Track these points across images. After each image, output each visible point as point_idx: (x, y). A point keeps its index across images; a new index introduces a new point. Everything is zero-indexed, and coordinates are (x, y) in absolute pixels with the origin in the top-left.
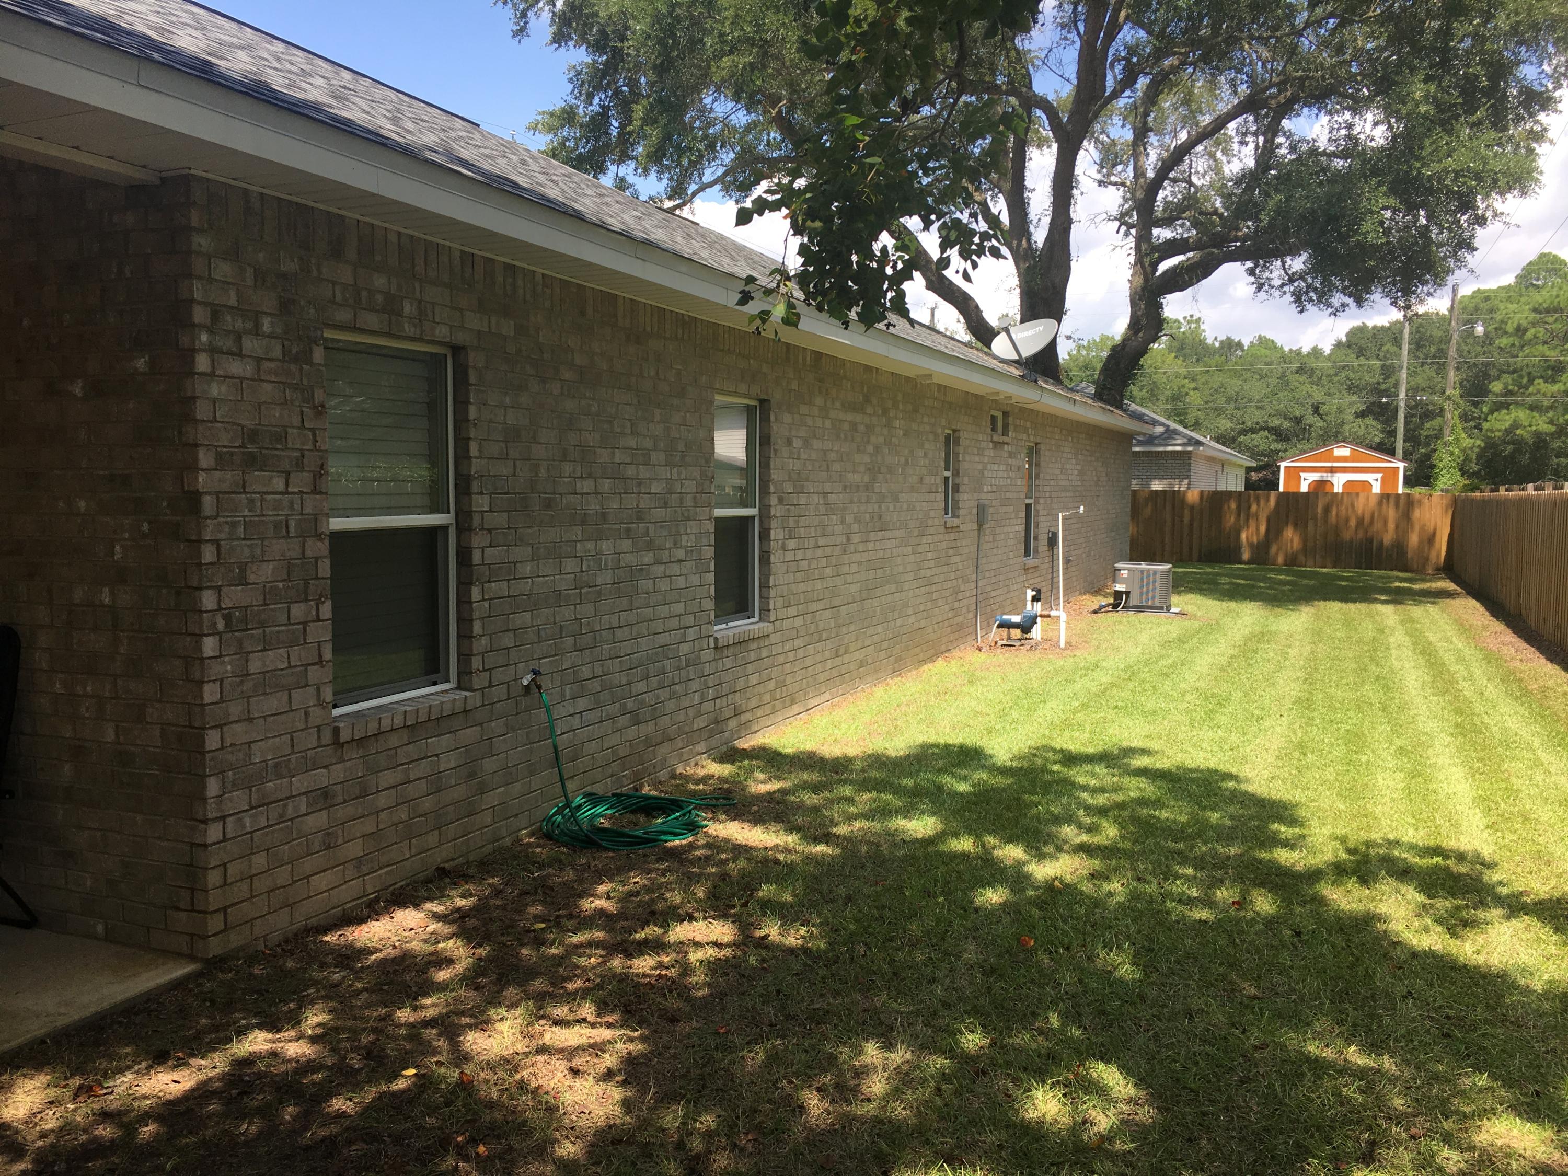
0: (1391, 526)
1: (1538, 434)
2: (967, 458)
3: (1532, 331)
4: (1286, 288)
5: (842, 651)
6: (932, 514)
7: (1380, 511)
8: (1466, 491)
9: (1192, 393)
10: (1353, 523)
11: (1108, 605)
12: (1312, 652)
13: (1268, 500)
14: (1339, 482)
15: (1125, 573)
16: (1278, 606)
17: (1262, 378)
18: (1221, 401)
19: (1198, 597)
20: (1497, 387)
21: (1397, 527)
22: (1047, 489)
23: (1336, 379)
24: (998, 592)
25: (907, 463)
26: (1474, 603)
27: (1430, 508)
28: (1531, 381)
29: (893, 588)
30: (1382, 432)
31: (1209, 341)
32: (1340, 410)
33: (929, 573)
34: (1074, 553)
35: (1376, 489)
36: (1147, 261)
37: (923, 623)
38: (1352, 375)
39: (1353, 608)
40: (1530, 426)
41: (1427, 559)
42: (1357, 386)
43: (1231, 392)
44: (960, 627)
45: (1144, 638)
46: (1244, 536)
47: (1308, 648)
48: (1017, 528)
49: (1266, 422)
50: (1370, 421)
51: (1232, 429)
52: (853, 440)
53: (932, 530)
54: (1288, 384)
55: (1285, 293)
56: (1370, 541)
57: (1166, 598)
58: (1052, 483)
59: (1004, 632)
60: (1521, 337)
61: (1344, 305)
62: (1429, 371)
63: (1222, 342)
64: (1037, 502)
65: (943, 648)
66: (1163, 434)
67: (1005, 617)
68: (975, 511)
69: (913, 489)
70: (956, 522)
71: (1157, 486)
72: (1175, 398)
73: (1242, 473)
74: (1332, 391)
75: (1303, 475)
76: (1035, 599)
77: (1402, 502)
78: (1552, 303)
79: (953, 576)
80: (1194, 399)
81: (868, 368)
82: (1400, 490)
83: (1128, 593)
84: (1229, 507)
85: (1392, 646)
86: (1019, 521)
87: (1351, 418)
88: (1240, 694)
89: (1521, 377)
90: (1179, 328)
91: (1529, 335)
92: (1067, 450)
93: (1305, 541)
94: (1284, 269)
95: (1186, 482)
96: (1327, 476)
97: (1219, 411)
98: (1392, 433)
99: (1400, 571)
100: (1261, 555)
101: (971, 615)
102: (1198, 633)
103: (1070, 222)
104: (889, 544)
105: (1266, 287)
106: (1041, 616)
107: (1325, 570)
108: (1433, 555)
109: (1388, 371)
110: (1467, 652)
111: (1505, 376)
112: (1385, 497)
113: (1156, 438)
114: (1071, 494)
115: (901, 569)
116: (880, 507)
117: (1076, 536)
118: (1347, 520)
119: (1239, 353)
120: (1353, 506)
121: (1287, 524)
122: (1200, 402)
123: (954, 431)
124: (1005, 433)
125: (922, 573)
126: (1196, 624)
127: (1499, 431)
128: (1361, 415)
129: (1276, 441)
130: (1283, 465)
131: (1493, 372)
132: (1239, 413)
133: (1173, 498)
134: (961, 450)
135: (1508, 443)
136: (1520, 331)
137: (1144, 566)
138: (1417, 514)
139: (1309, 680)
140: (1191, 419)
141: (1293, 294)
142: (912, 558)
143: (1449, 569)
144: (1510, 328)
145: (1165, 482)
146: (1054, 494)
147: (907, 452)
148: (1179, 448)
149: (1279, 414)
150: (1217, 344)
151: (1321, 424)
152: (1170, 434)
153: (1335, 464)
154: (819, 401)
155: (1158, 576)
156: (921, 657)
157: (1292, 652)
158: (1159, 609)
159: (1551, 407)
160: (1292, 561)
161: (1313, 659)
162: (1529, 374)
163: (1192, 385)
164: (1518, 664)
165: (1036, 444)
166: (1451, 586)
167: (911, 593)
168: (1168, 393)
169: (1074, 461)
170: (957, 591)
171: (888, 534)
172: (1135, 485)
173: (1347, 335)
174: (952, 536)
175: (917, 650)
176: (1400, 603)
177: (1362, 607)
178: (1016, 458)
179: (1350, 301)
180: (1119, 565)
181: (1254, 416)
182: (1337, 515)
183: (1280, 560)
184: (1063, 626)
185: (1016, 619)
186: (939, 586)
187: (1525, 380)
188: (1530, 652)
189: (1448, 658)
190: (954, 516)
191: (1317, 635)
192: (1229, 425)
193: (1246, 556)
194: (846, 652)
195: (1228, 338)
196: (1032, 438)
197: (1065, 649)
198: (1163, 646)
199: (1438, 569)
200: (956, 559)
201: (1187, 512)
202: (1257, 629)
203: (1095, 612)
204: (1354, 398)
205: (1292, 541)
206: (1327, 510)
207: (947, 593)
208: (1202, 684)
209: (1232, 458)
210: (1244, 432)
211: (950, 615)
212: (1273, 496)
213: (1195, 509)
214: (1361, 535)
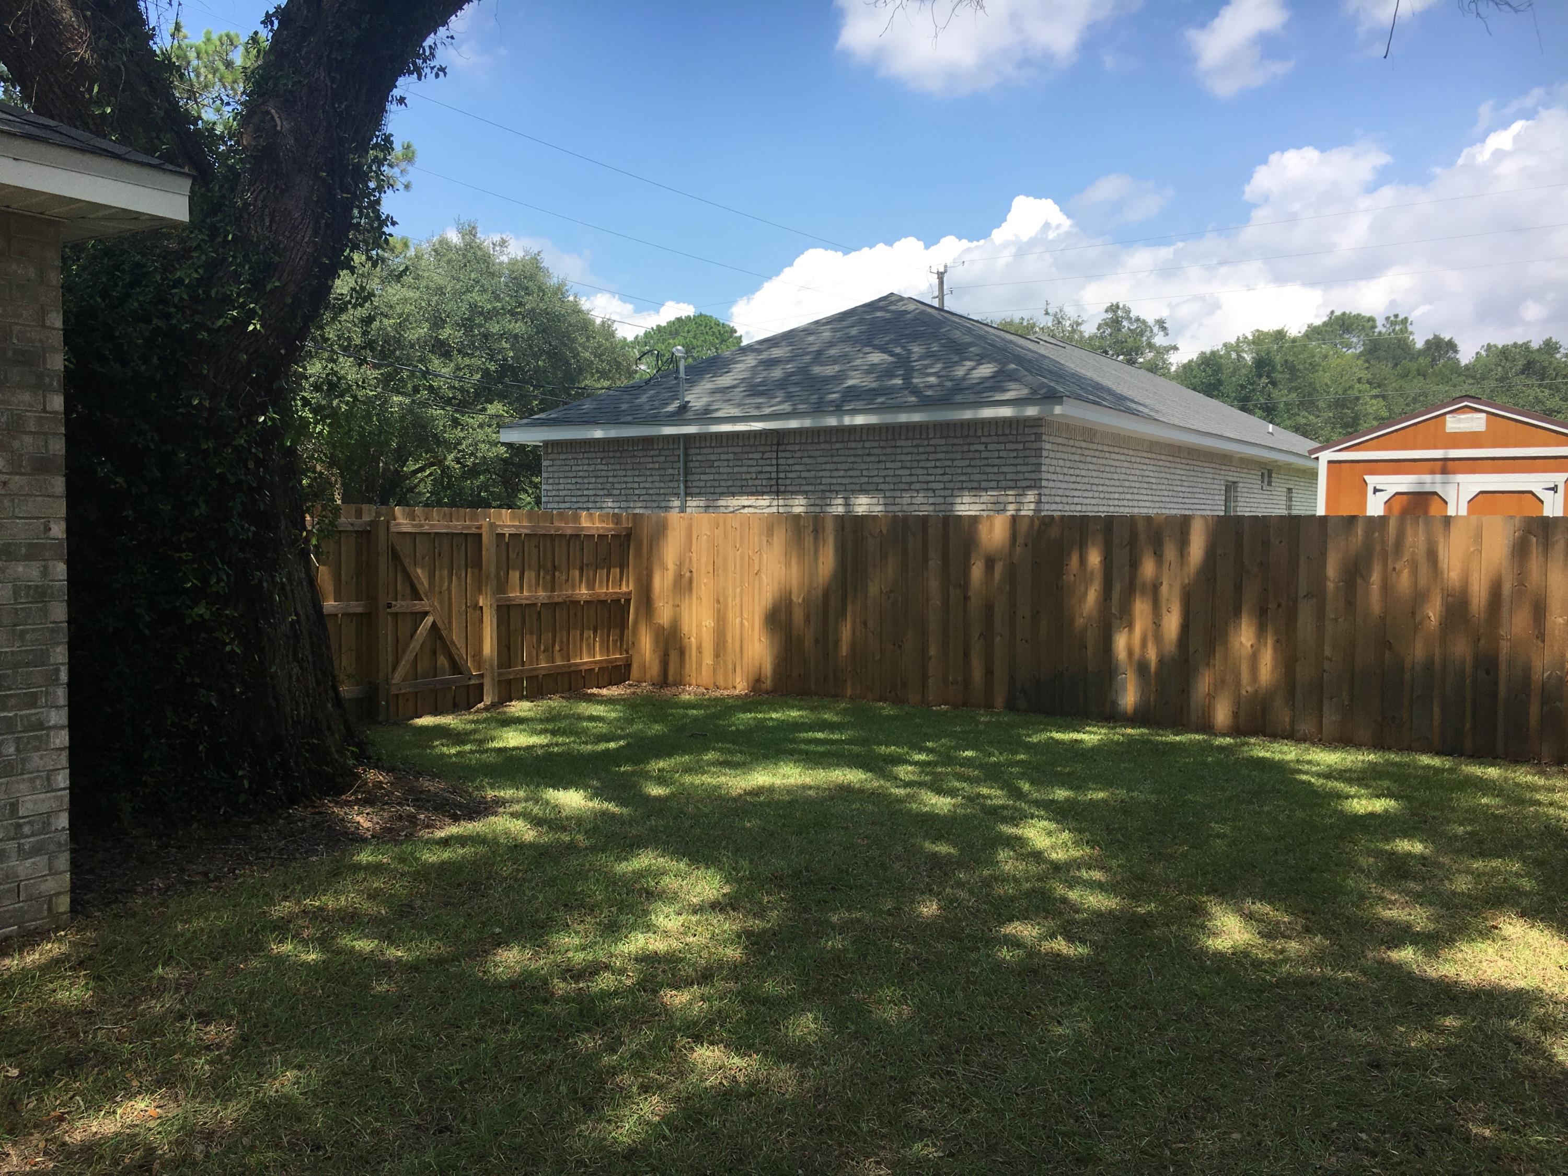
7: (1522, 577)
10: (1433, 613)
14: (1460, 495)
35: (1554, 509)
46: (1121, 642)
75: (1372, 480)
84: (1083, 561)
93: (1289, 662)
96: (1429, 482)
118: (1419, 597)
120: (1432, 556)
130: (1324, 456)
148: (1006, 412)
153: (1454, 453)
182: (1386, 587)
193: (1129, 701)
201: (977, 571)
205: (1254, 659)
213: (999, 569)
214: (1461, 648)
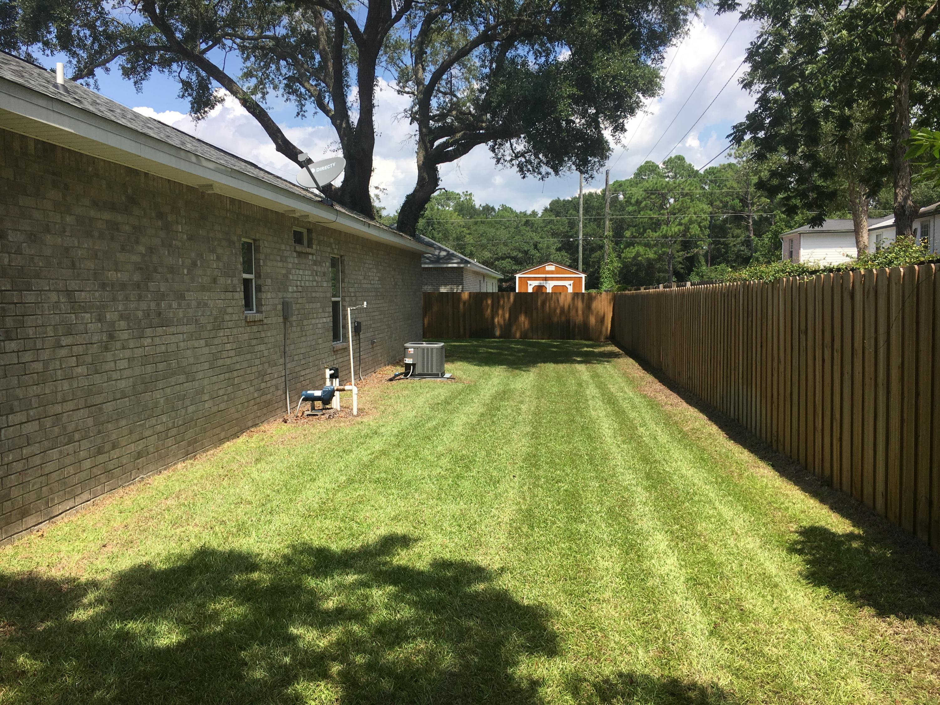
0: (580, 312)
1: (648, 260)
2: (269, 263)
3: (644, 203)
4: (514, 162)
5: (108, 447)
6: (230, 310)
7: (573, 304)
8: (620, 291)
9: (468, 236)
10: (558, 311)
11: (401, 374)
12: (537, 407)
13: (509, 298)
14: (549, 286)
15: (411, 351)
16: (516, 369)
17: (506, 228)
18: (484, 241)
19: (466, 364)
20: (628, 234)
21: (583, 313)
22: (352, 290)
23: (545, 229)
24: (307, 371)
25: (194, 264)
26: (631, 361)
27: (601, 302)
28: (645, 231)
29: (182, 378)
30: (570, 259)
31: (477, 206)
32: (548, 247)
33: (228, 361)
34: (377, 337)
35: (570, 290)
36: (427, 139)
37: (222, 406)
38: (553, 227)
39: (561, 367)
40: (645, 255)
41: (601, 332)
42: (557, 233)
43: (490, 235)
44: (268, 403)
45: (420, 401)
46: (496, 320)
47: (534, 403)
48: (325, 320)
49: (509, 253)
50: (564, 253)
51: (491, 258)
52: (112, 239)
53: (231, 324)
54: (520, 232)
55: (513, 165)
56: (568, 321)
57: (441, 366)
58: (356, 285)
59: (309, 404)
60: (639, 206)
61: (548, 174)
62: (593, 225)
63: (484, 207)
64: (344, 300)
65: (250, 423)
66: (445, 256)
67: (309, 392)
68: (280, 307)
69: (203, 288)
70: (258, 317)
71: (443, 290)
72: (458, 239)
73: (496, 282)
74: (544, 236)
75: (529, 282)
76: (332, 377)
77: (586, 297)
78: (653, 187)
79: (257, 362)
80: (469, 239)
81: (131, 172)
82: (583, 291)
83: (414, 365)
84: (487, 302)
85: (589, 397)
86: (327, 315)
87: (554, 251)
88: (484, 453)
89: (640, 228)
90: (460, 198)
91: (643, 204)
92: (368, 262)
93: (531, 323)
94: (512, 149)
95: (460, 287)
96: (543, 283)
97: (484, 247)
98: (576, 260)
99: (585, 340)
100: (507, 333)
101: (280, 392)
102: (460, 394)
103: (372, 106)
104: (173, 339)
105: (502, 161)
106: (337, 390)
107: (543, 341)
108: (604, 329)
109: (572, 224)
110: (637, 400)
111: (631, 228)
112: (576, 295)
113: (441, 259)
114: (374, 294)
115: (191, 360)
116: (158, 305)
117: (379, 325)
118: (555, 309)
119: (493, 213)
120: (558, 301)
121: (521, 313)
122: (472, 241)
123: (255, 240)
124: (310, 245)
125: (220, 362)
126: (461, 386)
127: (630, 258)
128: (559, 250)
129: (515, 264)
130: (518, 276)
131: (625, 226)
132: (495, 248)
133: (454, 297)
134: (262, 257)
135: (634, 265)
136: (638, 202)
137: (425, 345)
138: (594, 305)
139: (534, 435)
140: (468, 251)
141: (518, 166)
142: (206, 350)
143: (613, 338)
144: (633, 201)
145: (448, 287)
146: (358, 294)
147: (193, 255)
148: (455, 265)
149: (516, 249)
150: (481, 209)
151: (538, 255)
152: (450, 256)
153: (548, 276)
154: (53, 194)
155: (435, 351)
156: (222, 435)
157: (524, 407)
158: (436, 376)
159: (655, 245)
160: (525, 335)
161: (537, 413)
162: (643, 227)
163: (468, 232)
164: (670, 408)
165: (341, 256)
166: (616, 349)
167: (206, 381)
168: (454, 235)
169: (375, 271)
170: (262, 375)
171: (172, 329)
172: (428, 288)
173: (550, 204)
174: (255, 329)
175: (217, 430)
176: (589, 363)
177: (566, 366)
178: (322, 266)
179: (550, 170)
180: (407, 345)
181: (503, 250)
182: (549, 306)
183: (518, 335)
184: (355, 397)
185: (318, 393)
186: (242, 372)
187: (641, 230)
188: (675, 398)
189: (625, 405)
190: (258, 312)
191: (540, 391)
192: (489, 255)
193: (498, 333)
194: (114, 447)
195: (487, 205)
196: (336, 251)
197: (358, 415)
198: (432, 408)
199: (607, 338)
200: (262, 347)
201: (461, 306)
202: (501, 388)
203: (391, 380)
204: (556, 240)
205: (524, 323)
206: (544, 303)
207: (252, 377)
208: (455, 445)
209: (489, 272)
210: (498, 259)
211: (256, 395)
212: (512, 295)
213: (467, 304)
214: (563, 319)
